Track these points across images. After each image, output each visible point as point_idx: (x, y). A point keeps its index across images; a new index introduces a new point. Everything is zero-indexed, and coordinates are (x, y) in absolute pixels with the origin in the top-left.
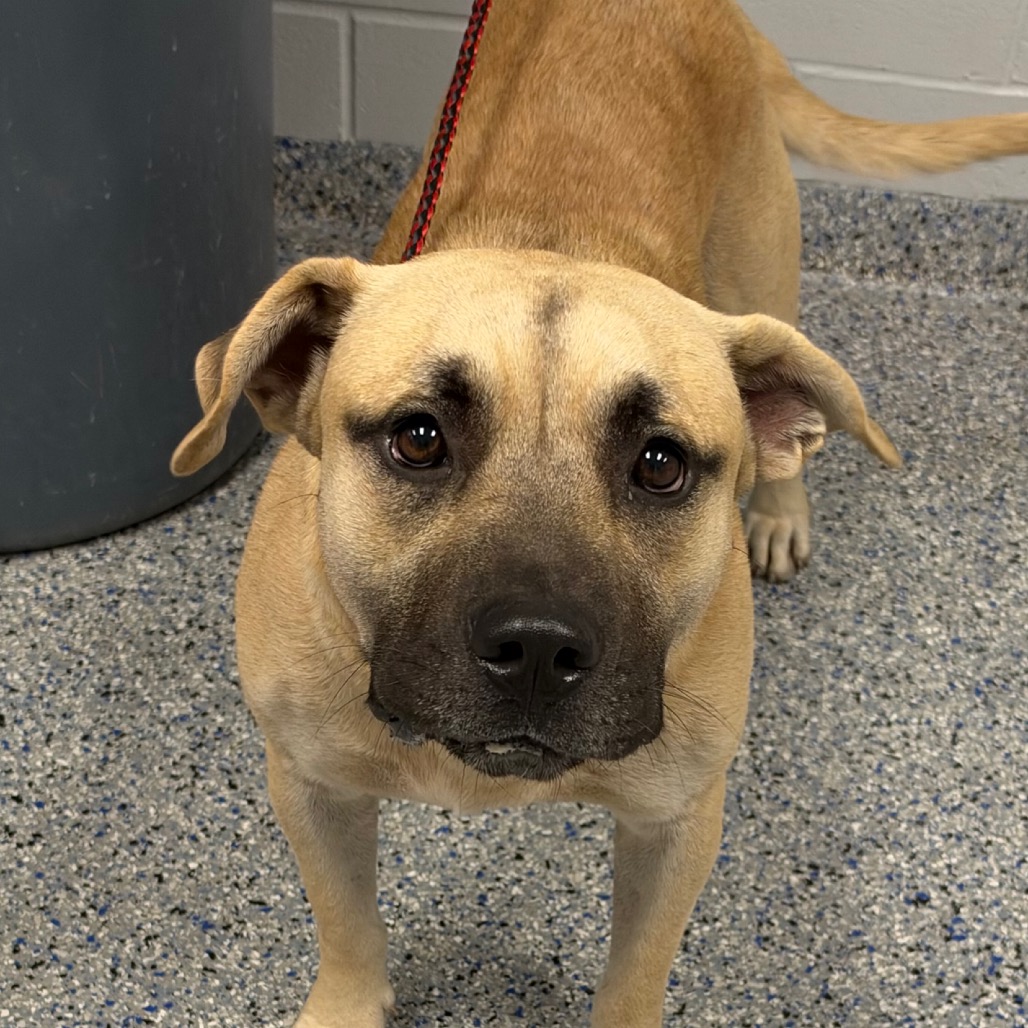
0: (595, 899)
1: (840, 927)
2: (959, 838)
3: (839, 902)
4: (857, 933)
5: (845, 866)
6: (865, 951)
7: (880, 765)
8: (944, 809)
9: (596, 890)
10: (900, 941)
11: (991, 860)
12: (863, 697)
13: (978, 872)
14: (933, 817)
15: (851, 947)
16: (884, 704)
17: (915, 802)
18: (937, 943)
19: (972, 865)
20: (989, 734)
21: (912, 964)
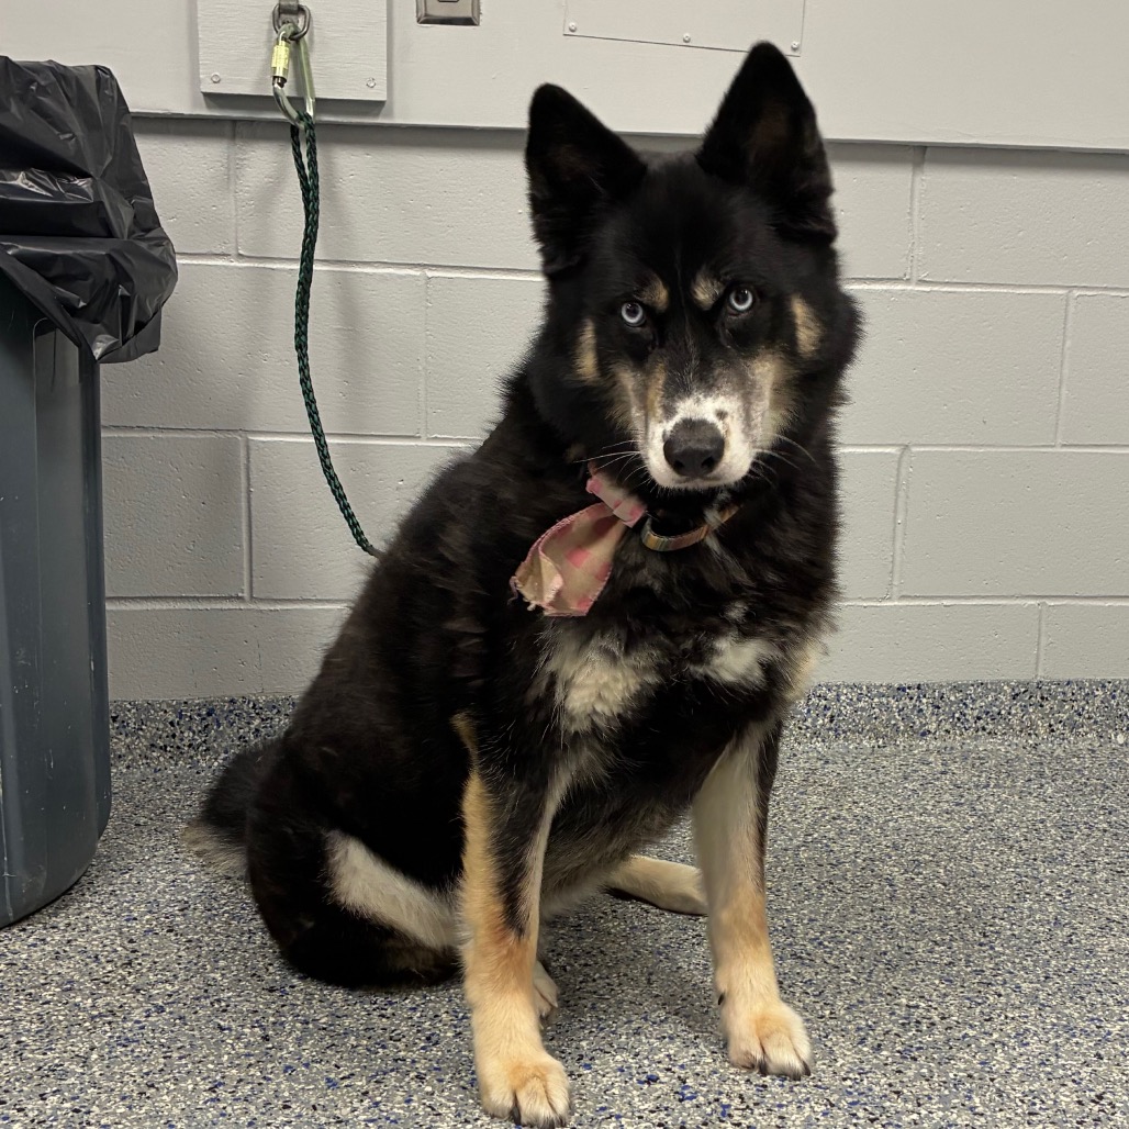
0: (363, 1123)
1: (587, 1107)
2: (671, 1038)
3: (582, 1091)
4: (603, 1109)
5: (581, 1069)
6: (613, 1119)
7: (593, 1004)
8: (654, 1023)
9: (362, 1117)
10: (642, 1107)
11: (701, 1047)
12: (568, 968)
13: (694, 1055)
14: (647, 1028)
15: (600, 1118)
16: (587, 970)
17: (630, 1022)
18: (674, 1104)
19: (687, 1052)
20: (676, 975)
21: (656, 1121)
